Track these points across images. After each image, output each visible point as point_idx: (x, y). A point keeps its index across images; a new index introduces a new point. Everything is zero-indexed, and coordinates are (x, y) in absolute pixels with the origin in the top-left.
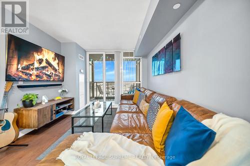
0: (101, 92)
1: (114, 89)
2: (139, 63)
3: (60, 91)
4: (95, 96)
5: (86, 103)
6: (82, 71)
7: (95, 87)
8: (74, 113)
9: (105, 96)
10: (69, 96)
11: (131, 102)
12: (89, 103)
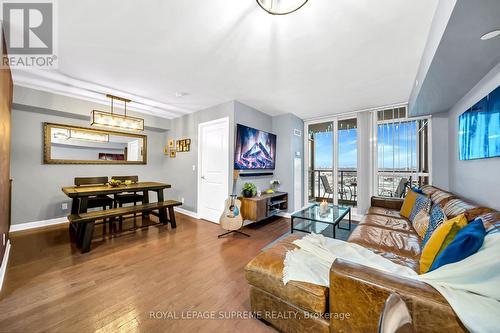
0: (328, 190)
1: (355, 185)
2: (426, 127)
3: (272, 182)
4: (316, 195)
5: (303, 205)
6: (298, 153)
7: (316, 179)
8: (287, 215)
9: (336, 197)
10: (282, 190)
11: (396, 214)
12: (308, 205)
